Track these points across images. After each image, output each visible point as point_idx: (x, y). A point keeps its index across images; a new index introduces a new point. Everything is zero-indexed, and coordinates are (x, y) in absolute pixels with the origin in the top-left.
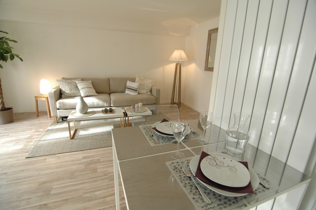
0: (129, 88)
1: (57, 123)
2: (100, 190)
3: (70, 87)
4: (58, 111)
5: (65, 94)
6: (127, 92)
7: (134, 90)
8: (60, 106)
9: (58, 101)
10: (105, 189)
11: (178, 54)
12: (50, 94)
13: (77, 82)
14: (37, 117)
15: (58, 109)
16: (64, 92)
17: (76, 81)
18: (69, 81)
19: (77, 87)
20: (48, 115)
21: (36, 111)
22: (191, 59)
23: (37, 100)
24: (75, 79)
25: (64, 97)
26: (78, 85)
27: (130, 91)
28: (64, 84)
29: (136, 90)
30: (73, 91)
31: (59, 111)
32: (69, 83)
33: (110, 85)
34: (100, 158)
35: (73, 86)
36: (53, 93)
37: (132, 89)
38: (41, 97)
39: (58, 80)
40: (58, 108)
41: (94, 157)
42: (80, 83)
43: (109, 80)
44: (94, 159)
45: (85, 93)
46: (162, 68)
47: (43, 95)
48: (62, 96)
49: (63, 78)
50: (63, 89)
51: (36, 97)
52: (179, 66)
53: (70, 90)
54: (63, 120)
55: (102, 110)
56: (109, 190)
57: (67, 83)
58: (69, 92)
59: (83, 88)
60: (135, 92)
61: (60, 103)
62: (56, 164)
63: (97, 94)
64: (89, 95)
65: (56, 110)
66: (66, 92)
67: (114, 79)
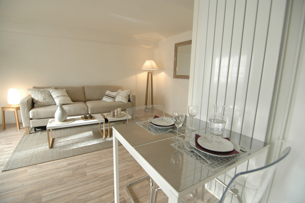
0: (107, 96)
1: (30, 134)
2: (94, 191)
3: (43, 96)
4: (31, 121)
5: (38, 103)
6: (105, 99)
7: (112, 97)
8: (33, 116)
9: (31, 111)
10: (99, 189)
11: (149, 64)
12: (22, 103)
13: (51, 91)
14: (3, 129)
15: (31, 119)
16: (37, 101)
17: (49, 90)
18: (42, 90)
19: (51, 95)
20: (17, 126)
21: (2, 123)
22: (161, 68)
23: (4, 112)
24: (48, 88)
25: (37, 106)
26: (52, 94)
27: (108, 98)
28: (37, 93)
29: (113, 98)
30: (47, 100)
31: (32, 122)
32: (43, 92)
33: (85, 93)
34: (86, 163)
35: (46, 95)
36: (26, 102)
38: (10, 108)
39: (29, 89)
40: (31, 117)
41: (79, 163)
42: (54, 91)
43: (84, 88)
44: (80, 165)
45: (61, 102)
46: (134, 76)
47: (11, 105)
48: (35, 105)
49: (35, 87)
50: (36, 98)
51: (2, 108)
52: (150, 74)
53: (44, 99)
54: (35, 130)
55: (82, 117)
56: (103, 189)
57: (40, 92)
58: (43, 101)
59: (58, 97)
60: (113, 99)
61: (33, 113)
62: (40, 173)
63: (72, 102)
64: (64, 103)
65: (29, 120)
66: (39, 101)
67: (89, 87)
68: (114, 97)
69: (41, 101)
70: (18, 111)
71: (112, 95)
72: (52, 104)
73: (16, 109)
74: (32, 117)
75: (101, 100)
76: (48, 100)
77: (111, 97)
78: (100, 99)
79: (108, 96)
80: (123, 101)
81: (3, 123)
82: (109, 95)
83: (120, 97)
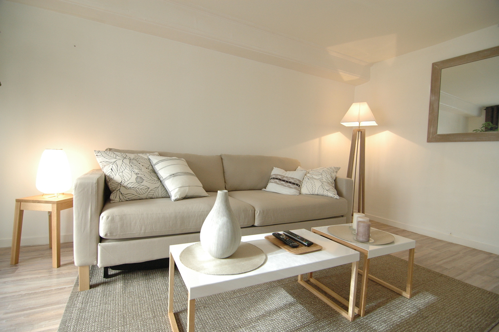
0: (280, 180)
1: (91, 287)
3: (137, 171)
4: (100, 246)
5: (123, 190)
6: (272, 187)
7: (294, 184)
8: (111, 231)
9: (104, 214)
12: (81, 187)
13: (154, 159)
14: (12, 265)
15: (101, 240)
16: (120, 184)
17: (151, 157)
18: (132, 156)
19: (154, 172)
20: (51, 256)
21: (10, 245)
23: (21, 212)
24: (150, 152)
25: (117, 199)
26: (157, 168)
27: (282, 184)
28: (119, 162)
29: (297, 185)
30: (145, 183)
31: (103, 248)
32: (134, 161)
35: (144, 169)
37: (287, 182)
38: (39, 202)
39: (99, 152)
40: (102, 234)
42: (161, 161)
43: (222, 159)
45: (183, 189)
48: (112, 197)
49: (111, 149)
50: (117, 177)
51: (19, 201)
53: (139, 180)
54: (106, 275)
57: (127, 161)
58: (136, 185)
59: (174, 175)
60: (295, 188)
61: (112, 220)
63: (205, 194)
64: (190, 194)
65: (94, 244)
66: (125, 184)
67: (232, 158)
68: (297, 182)
69: (130, 186)
70: (62, 212)
71: (293, 178)
72: (156, 195)
73: (55, 206)
74: (106, 235)
75: (261, 190)
76: (149, 183)
77: (290, 182)
78: (260, 187)
79: (284, 181)
80: (326, 193)
81: (13, 245)
82: (284, 179)
83: (318, 184)
